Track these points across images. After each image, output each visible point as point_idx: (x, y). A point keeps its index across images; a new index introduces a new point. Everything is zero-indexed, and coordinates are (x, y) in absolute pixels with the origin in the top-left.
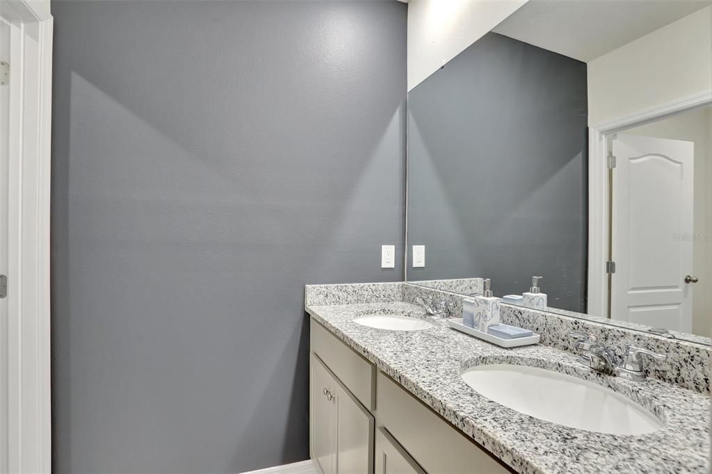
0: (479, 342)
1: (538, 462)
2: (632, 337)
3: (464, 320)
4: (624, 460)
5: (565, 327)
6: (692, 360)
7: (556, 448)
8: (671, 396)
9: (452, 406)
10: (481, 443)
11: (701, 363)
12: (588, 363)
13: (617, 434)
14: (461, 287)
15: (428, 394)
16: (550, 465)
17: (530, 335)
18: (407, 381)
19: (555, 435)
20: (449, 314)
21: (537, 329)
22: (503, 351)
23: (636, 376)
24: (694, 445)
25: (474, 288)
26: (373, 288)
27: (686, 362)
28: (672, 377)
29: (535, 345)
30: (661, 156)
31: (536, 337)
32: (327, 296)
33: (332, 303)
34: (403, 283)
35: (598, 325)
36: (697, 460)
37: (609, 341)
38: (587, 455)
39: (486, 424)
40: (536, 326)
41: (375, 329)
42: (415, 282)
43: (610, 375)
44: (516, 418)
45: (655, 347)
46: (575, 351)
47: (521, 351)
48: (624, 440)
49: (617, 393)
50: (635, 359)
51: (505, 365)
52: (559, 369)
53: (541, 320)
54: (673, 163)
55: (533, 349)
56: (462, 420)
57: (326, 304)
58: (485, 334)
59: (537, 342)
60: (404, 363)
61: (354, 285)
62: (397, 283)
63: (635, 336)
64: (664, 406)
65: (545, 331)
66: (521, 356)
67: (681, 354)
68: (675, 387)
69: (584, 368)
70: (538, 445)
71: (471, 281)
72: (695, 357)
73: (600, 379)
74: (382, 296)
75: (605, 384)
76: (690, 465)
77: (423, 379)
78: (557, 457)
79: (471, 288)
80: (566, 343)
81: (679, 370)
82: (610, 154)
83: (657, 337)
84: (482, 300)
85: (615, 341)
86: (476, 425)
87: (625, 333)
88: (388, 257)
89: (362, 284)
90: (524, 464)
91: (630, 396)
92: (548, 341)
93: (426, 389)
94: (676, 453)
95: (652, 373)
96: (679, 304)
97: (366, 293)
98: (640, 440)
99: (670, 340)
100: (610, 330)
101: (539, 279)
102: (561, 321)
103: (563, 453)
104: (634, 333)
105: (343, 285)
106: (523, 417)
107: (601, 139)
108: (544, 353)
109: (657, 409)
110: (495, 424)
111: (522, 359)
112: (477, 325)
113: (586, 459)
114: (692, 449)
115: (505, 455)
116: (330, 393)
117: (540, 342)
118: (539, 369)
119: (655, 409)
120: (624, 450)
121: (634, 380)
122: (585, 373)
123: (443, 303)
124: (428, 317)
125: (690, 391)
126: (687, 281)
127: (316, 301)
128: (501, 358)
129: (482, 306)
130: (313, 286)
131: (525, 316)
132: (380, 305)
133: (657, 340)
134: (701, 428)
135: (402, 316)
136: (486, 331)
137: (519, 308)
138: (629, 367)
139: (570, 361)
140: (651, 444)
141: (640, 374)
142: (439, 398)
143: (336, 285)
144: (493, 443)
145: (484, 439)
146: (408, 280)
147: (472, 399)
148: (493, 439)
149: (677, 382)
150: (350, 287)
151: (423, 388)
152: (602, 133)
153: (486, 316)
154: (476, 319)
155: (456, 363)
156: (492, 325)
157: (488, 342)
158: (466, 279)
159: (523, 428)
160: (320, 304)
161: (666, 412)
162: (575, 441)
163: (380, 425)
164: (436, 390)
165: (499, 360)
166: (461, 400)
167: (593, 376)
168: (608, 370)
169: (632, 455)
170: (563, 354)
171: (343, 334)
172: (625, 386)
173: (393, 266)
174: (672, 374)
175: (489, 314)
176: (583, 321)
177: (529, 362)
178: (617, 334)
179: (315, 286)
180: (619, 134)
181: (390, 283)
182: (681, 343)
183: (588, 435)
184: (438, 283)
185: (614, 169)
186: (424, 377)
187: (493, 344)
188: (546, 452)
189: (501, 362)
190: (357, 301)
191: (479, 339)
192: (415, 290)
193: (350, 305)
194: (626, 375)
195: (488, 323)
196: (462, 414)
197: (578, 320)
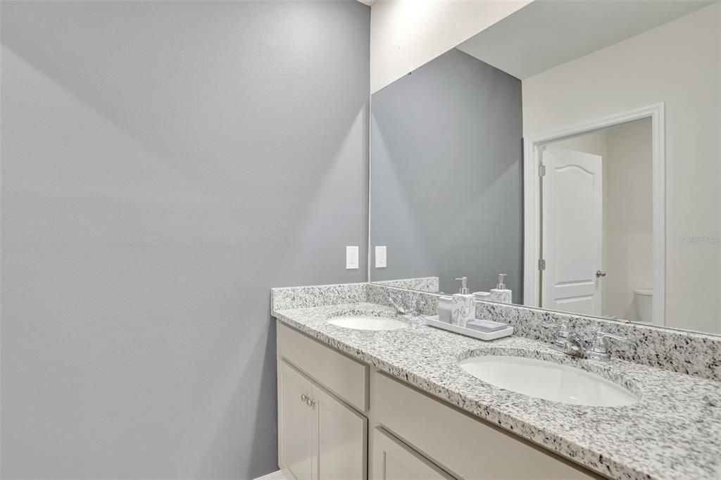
0: (460, 337)
1: (570, 437)
2: (597, 324)
3: (440, 317)
4: (631, 427)
5: (536, 319)
6: (646, 340)
7: (577, 424)
8: (633, 371)
9: (472, 397)
10: (508, 427)
11: (653, 342)
12: (562, 350)
13: (615, 406)
14: (419, 286)
15: (444, 388)
16: (581, 438)
17: (504, 328)
18: (415, 378)
19: (570, 413)
20: (420, 312)
21: (510, 322)
22: (486, 344)
23: (603, 357)
24: (670, 408)
25: (431, 286)
26: (339, 289)
27: (641, 342)
28: (630, 356)
29: (510, 336)
30: (577, 166)
31: (510, 329)
32: (294, 299)
33: (299, 307)
34: (367, 283)
35: (568, 315)
36: (678, 420)
37: (577, 329)
38: (602, 426)
39: (510, 409)
40: (508, 319)
41: (358, 330)
42: (378, 283)
43: (582, 358)
44: (531, 402)
45: (616, 332)
46: (546, 340)
47: (501, 342)
48: (622, 409)
49: (590, 373)
50: (602, 343)
51: (490, 356)
52: (538, 356)
53: (514, 313)
54: (587, 174)
55: (510, 340)
56: (486, 408)
57: (294, 308)
58: (464, 329)
59: (511, 334)
60: (405, 361)
61: (320, 287)
62: (361, 284)
63: (599, 323)
64: (634, 379)
65: (518, 323)
66: (503, 347)
67: (637, 336)
68: (633, 364)
69: (560, 354)
70: (562, 422)
71: (428, 280)
72: (649, 337)
73: (574, 362)
74: (348, 298)
75: (579, 366)
76: (676, 424)
77: (432, 375)
78: (582, 431)
79: (428, 287)
80: (537, 333)
81: (636, 349)
82: (541, 164)
83: (617, 323)
84: (461, 297)
85: (582, 328)
86: (502, 411)
87: (590, 321)
88: (352, 257)
89: (328, 286)
90: (558, 440)
91: (602, 374)
92: (520, 332)
93: (440, 384)
94: (662, 416)
95: (614, 354)
96: (592, 295)
97: (332, 294)
98: (632, 409)
99: (628, 325)
100: (577, 319)
101: (505, 276)
102: (533, 314)
103: (584, 427)
104: (599, 320)
105: (310, 287)
106: (536, 400)
107: (534, 150)
108: (520, 342)
109: (628, 382)
110: (517, 409)
111: (504, 350)
112: (456, 322)
113: (603, 429)
114: (670, 412)
115: (537, 435)
116: (308, 398)
117: (513, 334)
118: (519, 357)
119: (626, 384)
120: (626, 419)
121: (601, 360)
122: (561, 358)
123: (414, 302)
124: (399, 316)
125: (645, 366)
126: (598, 275)
127: (283, 304)
128: (486, 351)
129: (461, 303)
130: (279, 289)
131: (498, 310)
132: (346, 307)
133: (618, 325)
134: (668, 395)
135: (372, 316)
136: (465, 325)
137: (491, 304)
138: (597, 350)
139: (545, 349)
140: (642, 411)
141: (605, 355)
142: (457, 391)
143: (303, 287)
144: (523, 426)
145: (511, 423)
146: (372, 281)
147: (484, 389)
148: (522, 422)
149: (634, 359)
150: (317, 289)
151: (437, 383)
152: (535, 144)
153: (465, 312)
154: (454, 316)
155: (452, 357)
156: (470, 321)
157: (468, 336)
158: (424, 279)
159: (541, 410)
160: (287, 308)
161: (637, 384)
162: (587, 415)
163: (376, 425)
164: (450, 384)
165: (485, 352)
166: (477, 392)
167: (569, 360)
168: (580, 354)
169: (633, 421)
170: (537, 343)
171: (327, 337)
172: (597, 367)
173: (357, 267)
174: (630, 353)
175: (467, 310)
176: (553, 313)
177: (510, 352)
178: (583, 322)
179: (281, 289)
180: (548, 146)
181: (355, 284)
182: (637, 326)
183: (594, 410)
184: (398, 283)
185: (544, 177)
186: (432, 373)
187: (474, 338)
188: (571, 428)
189: (486, 353)
190: (324, 303)
191: (459, 334)
192: (381, 291)
193: (316, 307)
194: (595, 357)
195: (467, 319)
196: (485, 403)
197: (548, 312)
